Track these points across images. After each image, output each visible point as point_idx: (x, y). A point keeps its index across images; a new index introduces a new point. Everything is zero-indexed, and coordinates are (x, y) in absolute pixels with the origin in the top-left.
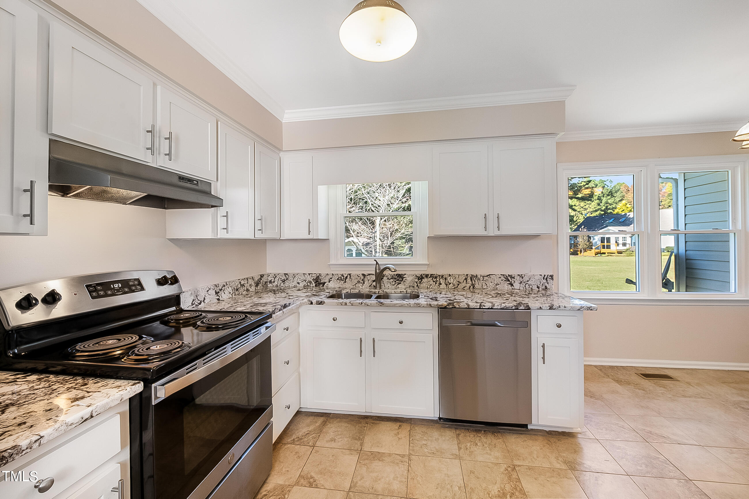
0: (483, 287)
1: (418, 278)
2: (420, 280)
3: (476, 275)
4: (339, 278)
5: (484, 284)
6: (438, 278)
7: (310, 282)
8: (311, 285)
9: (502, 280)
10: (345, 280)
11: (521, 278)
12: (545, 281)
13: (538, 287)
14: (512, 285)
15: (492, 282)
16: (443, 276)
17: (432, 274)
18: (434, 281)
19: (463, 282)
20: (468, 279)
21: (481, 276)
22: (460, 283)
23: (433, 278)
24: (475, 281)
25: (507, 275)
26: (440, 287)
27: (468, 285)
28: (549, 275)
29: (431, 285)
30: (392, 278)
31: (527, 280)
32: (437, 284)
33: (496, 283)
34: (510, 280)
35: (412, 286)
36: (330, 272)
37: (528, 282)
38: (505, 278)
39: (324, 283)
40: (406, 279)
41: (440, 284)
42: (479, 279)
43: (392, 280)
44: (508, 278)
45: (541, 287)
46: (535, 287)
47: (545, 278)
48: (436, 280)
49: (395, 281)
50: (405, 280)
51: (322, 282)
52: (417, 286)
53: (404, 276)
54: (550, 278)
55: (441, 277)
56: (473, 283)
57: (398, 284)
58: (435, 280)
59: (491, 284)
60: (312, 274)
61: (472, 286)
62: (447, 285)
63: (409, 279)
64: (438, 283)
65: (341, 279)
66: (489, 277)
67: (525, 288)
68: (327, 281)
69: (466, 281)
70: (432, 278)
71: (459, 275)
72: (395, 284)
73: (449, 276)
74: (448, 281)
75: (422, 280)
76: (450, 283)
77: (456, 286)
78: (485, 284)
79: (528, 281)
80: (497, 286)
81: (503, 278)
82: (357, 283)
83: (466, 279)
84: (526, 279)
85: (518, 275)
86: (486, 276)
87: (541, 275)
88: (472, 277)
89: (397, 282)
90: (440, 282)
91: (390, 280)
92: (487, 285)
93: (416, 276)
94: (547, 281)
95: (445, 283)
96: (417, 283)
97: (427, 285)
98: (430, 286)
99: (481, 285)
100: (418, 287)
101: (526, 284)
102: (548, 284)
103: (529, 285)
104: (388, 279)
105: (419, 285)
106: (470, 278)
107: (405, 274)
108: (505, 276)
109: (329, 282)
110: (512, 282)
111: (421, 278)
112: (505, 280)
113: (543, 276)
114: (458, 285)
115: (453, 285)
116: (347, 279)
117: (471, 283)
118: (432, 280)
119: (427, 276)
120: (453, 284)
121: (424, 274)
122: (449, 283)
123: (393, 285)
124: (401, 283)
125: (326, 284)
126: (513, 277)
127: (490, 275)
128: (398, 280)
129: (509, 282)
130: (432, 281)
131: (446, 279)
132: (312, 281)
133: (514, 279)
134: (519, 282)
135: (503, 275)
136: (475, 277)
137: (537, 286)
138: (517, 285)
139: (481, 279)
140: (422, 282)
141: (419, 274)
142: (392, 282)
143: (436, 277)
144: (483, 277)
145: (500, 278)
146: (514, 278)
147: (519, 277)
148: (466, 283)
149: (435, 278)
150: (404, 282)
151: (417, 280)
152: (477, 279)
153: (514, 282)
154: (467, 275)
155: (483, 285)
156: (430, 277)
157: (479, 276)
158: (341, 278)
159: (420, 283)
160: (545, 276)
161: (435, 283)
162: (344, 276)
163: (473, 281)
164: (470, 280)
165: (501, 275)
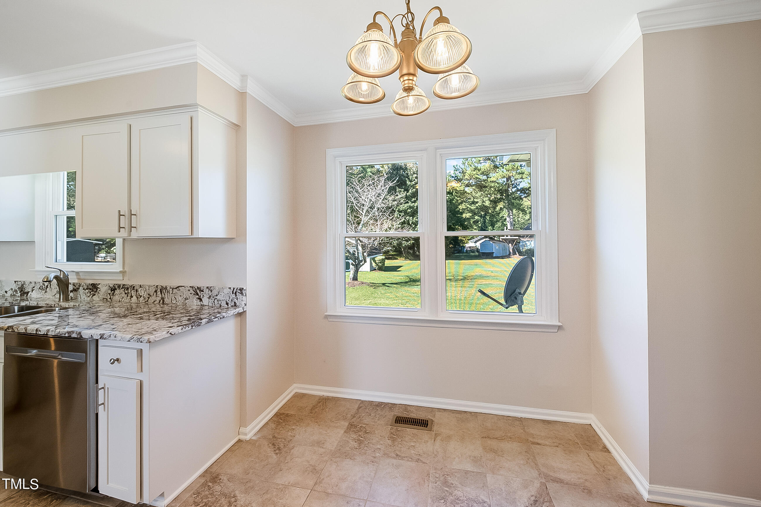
0: (172, 302)
1: (111, 289)
2: (113, 292)
3: (166, 287)
4: (40, 287)
5: (173, 298)
6: (130, 289)
7: (16, 291)
8: (17, 295)
9: (191, 294)
10: (46, 290)
11: (210, 291)
12: (234, 296)
13: (227, 304)
14: (201, 300)
15: (181, 296)
16: (134, 287)
17: (124, 285)
18: (126, 294)
19: (154, 295)
20: (158, 291)
21: (170, 288)
22: (151, 296)
23: (125, 289)
24: (165, 295)
25: (196, 288)
26: (131, 300)
27: (158, 299)
28: (239, 288)
29: (123, 297)
30: (87, 289)
31: (215, 295)
32: (129, 297)
33: (185, 297)
34: (199, 294)
35: (105, 298)
36: (33, 280)
37: (217, 297)
38: (194, 291)
39: (28, 292)
40: (100, 289)
41: (132, 297)
42: (168, 292)
43: (87, 291)
44: (197, 291)
45: (230, 303)
46: (224, 304)
47: (234, 292)
48: (128, 291)
49: (90, 293)
50: (99, 291)
51: (26, 291)
52: (110, 298)
53: (98, 287)
54: (240, 292)
55: (132, 289)
56: (163, 296)
57: (93, 296)
58: (126, 292)
59: (180, 298)
60: (17, 281)
61: (161, 300)
62: (138, 298)
63: (103, 289)
64: (129, 295)
65: (43, 289)
66: (178, 289)
67: (214, 304)
68: (30, 290)
69: (156, 294)
70: (123, 290)
71: (149, 286)
72: (90, 295)
73: (140, 288)
74: (139, 293)
75: (114, 292)
76: (141, 296)
77: (146, 300)
78: (175, 297)
79: (217, 295)
80: (187, 301)
81: (192, 291)
82: (56, 294)
83: (156, 291)
84: (215, 292)
85: (207, 288)
86: (175, 288)
87: (230, 288)
88: (163, 289)
89: (92, 293)
90: (131, 294)
91: (85, 290)
92: (176, 299)
93: (109, 286)
94: (236, 296)
95: (136, 295)
96: (110, 295)
97: (119, 298)
98: (122, 299)
99: (171, 299)
100: (111, 300)
101: (215, 299)
102: (237, 299)
103: (218, 300)
104: (84, 289)
105: (112, 297)
106: (160, 290)
107: (99, 284)
108: (194, 288)
109: (33, 290)
110: (201, 296)
111: (113, 289)
112: (194, 294)
113: (232, 290)
114: (149, 298)
115: (143, 299)
116: (48, 289)
117: (160, 296)
118: (124, 291)
119: (119, 286)
120: (143, 296)
121: (116, 285)
122: (139, 295)
123: (88, 297)
124: (95, 295)
125: (29, 294)
126: (202, 289)
127: (179, 287)
128: (93, 291)
129: (198, 296)
130: (124, 293)
131: (137, 291)
132: (18, 290)
133: (203, 293)
134: (208, 297)
135: (192, 287)
136: (164, 289)
137: (226, 301)
138: (205, 301)
139: (171, 292)
140: (115, 294)
141: (111, 283)
142: (88, 293)
143: (128, 288)
144: (173, 289)
145: (189, 290)
146: (203, 291)
147: (208, 290)
148: (156, 297)
149: (127, 290)
150: (98, 293)
151: (110, 292)
152: (166, 292)
153: (203, 296)
154: (157, 286)
155: (173, 300)
156: (122, 288)
157: (168, 288)
158: (42, 287)
159: (113, 295)
160: (234, 289)
161: (126, 295)
162: (45, 285)
163: (163, 294)
164: (160, 292)
165: (190, 287)
